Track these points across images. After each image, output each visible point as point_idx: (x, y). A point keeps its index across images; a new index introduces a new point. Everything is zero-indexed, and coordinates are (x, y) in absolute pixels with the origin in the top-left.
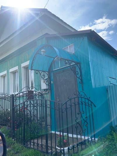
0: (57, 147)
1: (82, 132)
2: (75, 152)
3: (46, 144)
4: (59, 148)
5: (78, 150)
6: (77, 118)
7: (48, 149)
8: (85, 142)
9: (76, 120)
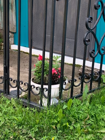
0: (32, 83)
1: (96, 52)
2: (75, 94)
3: (4, 75)
4: (37, 85)
5: (82, 90)
6: (91, 18)
7: (9, 84)
8: (100, 76)
9: (89, 24)
